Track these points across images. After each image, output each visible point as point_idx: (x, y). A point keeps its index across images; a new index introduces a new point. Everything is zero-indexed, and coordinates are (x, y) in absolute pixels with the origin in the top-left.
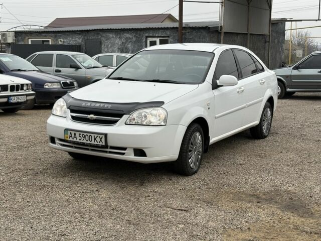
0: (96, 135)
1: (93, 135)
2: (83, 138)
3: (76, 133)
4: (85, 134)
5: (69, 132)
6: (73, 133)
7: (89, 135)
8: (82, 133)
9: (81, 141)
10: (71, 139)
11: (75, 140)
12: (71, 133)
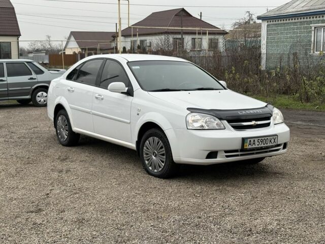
0: (271, 138)
1: (269, 138)
2: (261, 143)
3: (255, 139)
4: (263, 138)
5: (249, 140)
6: (252, 140)
7: (266, 138)
8: (260, 139)
9: (260, 146)
10: (250, 147)
11: (254, 146)
12: (250, 141)
